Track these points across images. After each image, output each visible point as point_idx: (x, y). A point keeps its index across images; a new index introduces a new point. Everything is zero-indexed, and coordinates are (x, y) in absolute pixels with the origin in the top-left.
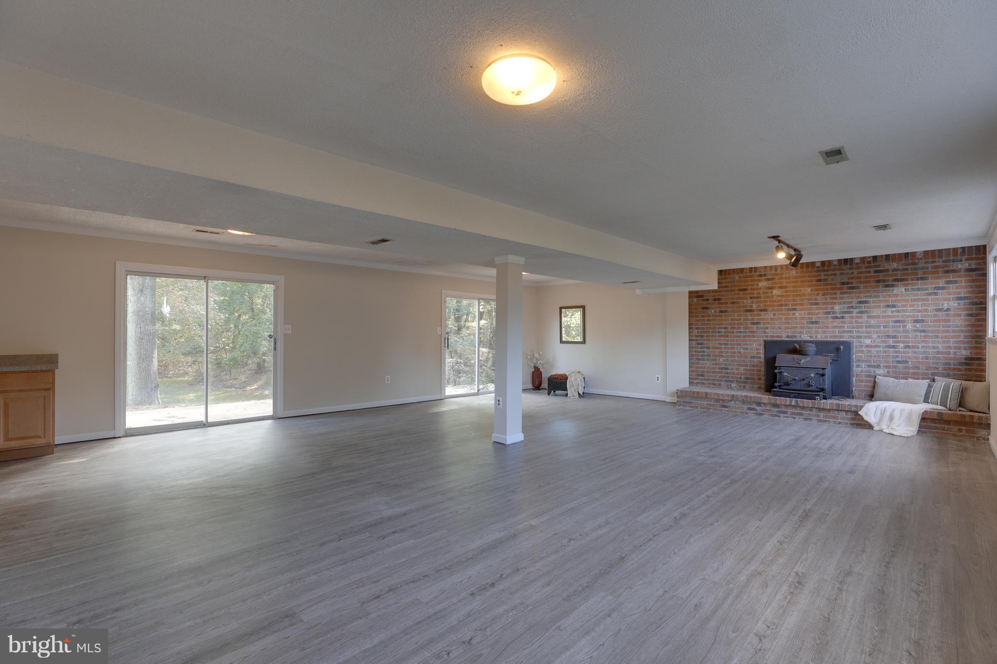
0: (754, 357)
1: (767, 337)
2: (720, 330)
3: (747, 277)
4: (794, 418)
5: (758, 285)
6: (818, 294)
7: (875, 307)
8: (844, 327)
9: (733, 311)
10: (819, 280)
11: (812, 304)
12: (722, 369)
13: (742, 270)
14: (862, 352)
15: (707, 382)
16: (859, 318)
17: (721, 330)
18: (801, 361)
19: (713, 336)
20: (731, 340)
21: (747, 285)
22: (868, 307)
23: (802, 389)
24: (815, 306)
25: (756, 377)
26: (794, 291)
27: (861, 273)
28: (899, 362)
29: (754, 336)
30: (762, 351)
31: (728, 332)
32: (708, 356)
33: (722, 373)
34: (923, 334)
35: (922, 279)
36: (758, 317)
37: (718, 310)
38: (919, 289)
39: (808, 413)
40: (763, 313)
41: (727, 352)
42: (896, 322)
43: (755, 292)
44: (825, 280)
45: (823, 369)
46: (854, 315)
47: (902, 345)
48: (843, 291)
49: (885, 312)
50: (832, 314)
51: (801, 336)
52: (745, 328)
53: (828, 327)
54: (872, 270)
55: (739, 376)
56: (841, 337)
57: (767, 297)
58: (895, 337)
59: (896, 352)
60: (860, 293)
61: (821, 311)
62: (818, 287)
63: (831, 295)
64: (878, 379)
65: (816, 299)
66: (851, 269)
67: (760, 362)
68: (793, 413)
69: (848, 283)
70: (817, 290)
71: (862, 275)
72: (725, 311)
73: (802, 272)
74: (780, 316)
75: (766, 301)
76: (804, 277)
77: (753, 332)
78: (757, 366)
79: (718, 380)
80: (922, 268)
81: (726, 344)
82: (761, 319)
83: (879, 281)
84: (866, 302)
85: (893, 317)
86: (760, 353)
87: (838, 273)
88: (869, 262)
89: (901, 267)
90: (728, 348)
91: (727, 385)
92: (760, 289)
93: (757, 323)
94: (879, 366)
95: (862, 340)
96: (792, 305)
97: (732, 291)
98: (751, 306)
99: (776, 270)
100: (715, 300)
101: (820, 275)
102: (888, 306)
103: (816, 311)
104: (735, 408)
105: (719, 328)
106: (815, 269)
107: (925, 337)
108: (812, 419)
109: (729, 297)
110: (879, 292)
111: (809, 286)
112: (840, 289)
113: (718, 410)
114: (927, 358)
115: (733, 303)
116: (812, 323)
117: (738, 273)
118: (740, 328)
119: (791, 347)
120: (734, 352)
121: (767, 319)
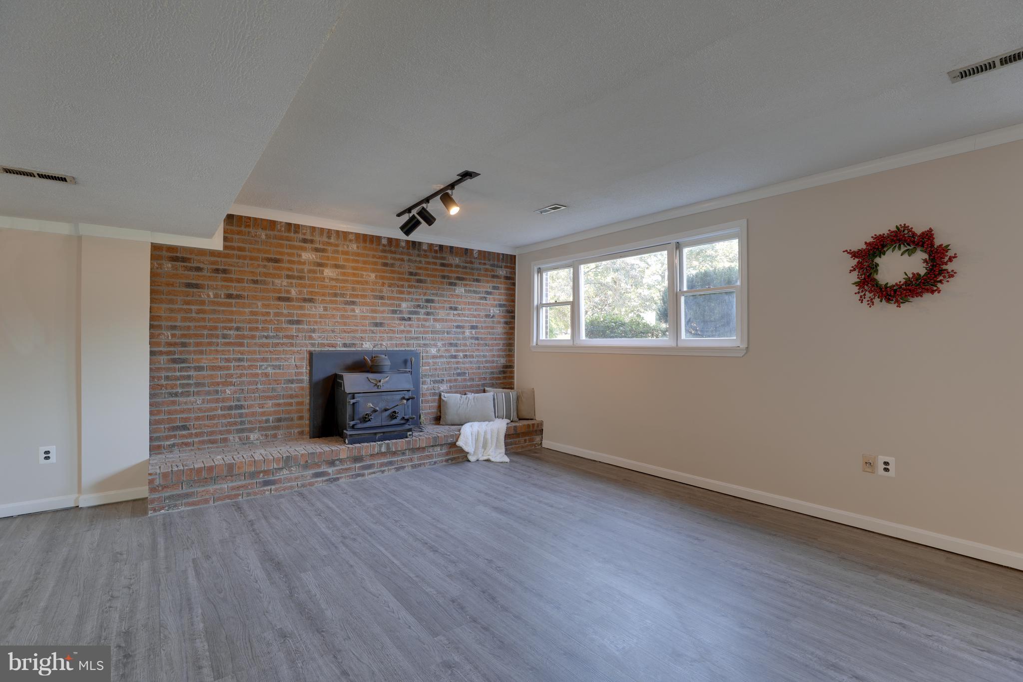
0: (292, 382)
1: (313, 345)
2: (225, 332)
3: (281, 238)
4: (383, 472)
5: (300, 256)
6: (383, 284)
7: (440, 308)
8: (411, 332)
9: (255, 298)
10: (385, 265)
11: (376, 297)
12: (230, 408)
13: (272, 224)
14: (428, 364)
15: (196, 440)
16: (426, 321)
17: (229, 332)
18: (380, 381)
19: (210, 344)
20: (249, 352)
21: (281, 253)
22: (435, 308)
23: (384, 423)
24: (380, 301)
25: (295, 416)
26: (354, 275)
27: (428, 263)
28: (459, 374)
29: (292, 345)
30: (305, 370)
31: (244, 337)
32: (197, 385)
33: (230, 416)
34: (476, 342)
35: (478, 281)
36: (299, 312)
37: (222, 293)
38: (475, 292)
39: (399, 458)
40: (307, 305)
41: (241, 376)
42: (458, 327)
43: (295, 267)
44: (392, 265)
45: (408, 391)
46: (422, 317)
47: (461, 354)
48: (410, 284)
49: (448, 314)
50: (399, 314)
51: (362, 344)
52: (277, 330)
53: (394, 332)
54: (439, 261)
55: (264, 418)
56: (408, 345)
57: (315, 279)
58: (456, 345)
59: (458, 363)
60: (427, 288)
61: (386, 309)
62: (383, 274)
63: (398, 287)
64: (444, 397)
65: (381, 291)
66: (419, 255)
67: (302, 388)
68: (382, 465)
69: (416, 274)
70: (382, 278)
71: (429, 266)
72: (238, 297)
73: (365, 248)
74: (334, 312)
75: (313, 286)
76: (367, 256)
77: (292, 337)
78: (297, 396)
79: (221, 433)
80: (477, 269)
81: (240, 360)
82: (304, 315)
83: (444, 277)
84: (432, 301)
85: (455, 321)
86: (301, 374)
87: (406, 258)
88: (436, 252)
89: (462, 264)
90: (244, 368)
91: (240, 439)
92: (304, 263)
93: (298, 322)
94: (443, 380)
95: (428, 349)
96: (352, 296)
97: (252, 259)
98: (288, 292)
99: (329, 237)
100: (217, 271)
101: (386, 258)
102: (451, 308)
103: (382, 309)
104: (289, 480)
105: (225, 328)
106: (381, 247)
107: (479, 345)
108: (405, 467)
109: (246, 269)
110: (444, 290)
111: (373, 271)
112: (408, 280)
113: (255, 494)
114: (479, 368)
115: (255, 282)
116: (376, 325)
117: (264, 229)
118: (267, 329)
119: (349, 361)
120: (256, 375)
121: (314, 316)
